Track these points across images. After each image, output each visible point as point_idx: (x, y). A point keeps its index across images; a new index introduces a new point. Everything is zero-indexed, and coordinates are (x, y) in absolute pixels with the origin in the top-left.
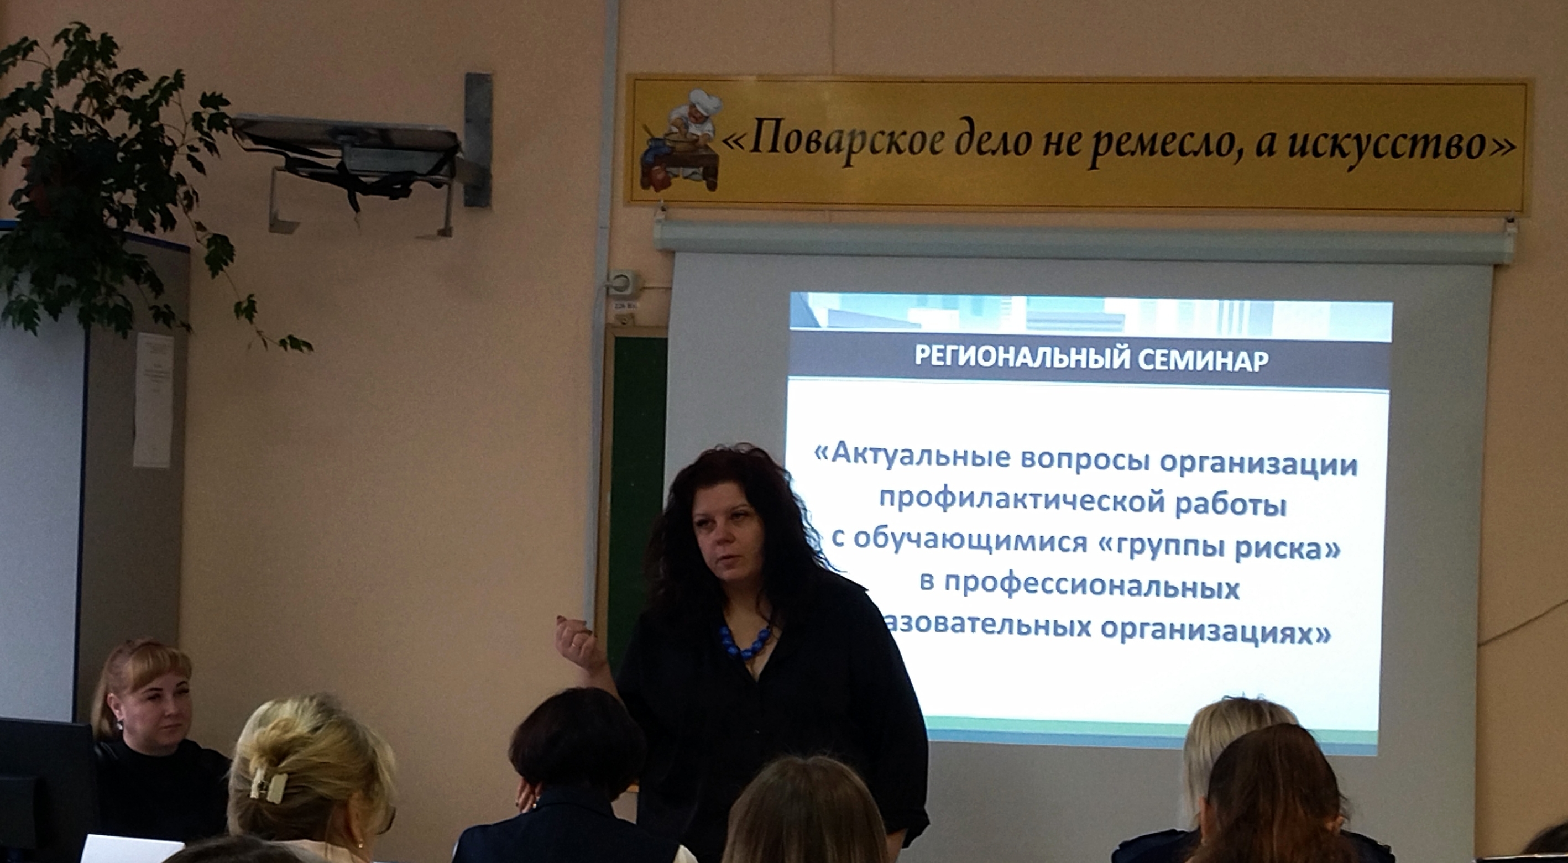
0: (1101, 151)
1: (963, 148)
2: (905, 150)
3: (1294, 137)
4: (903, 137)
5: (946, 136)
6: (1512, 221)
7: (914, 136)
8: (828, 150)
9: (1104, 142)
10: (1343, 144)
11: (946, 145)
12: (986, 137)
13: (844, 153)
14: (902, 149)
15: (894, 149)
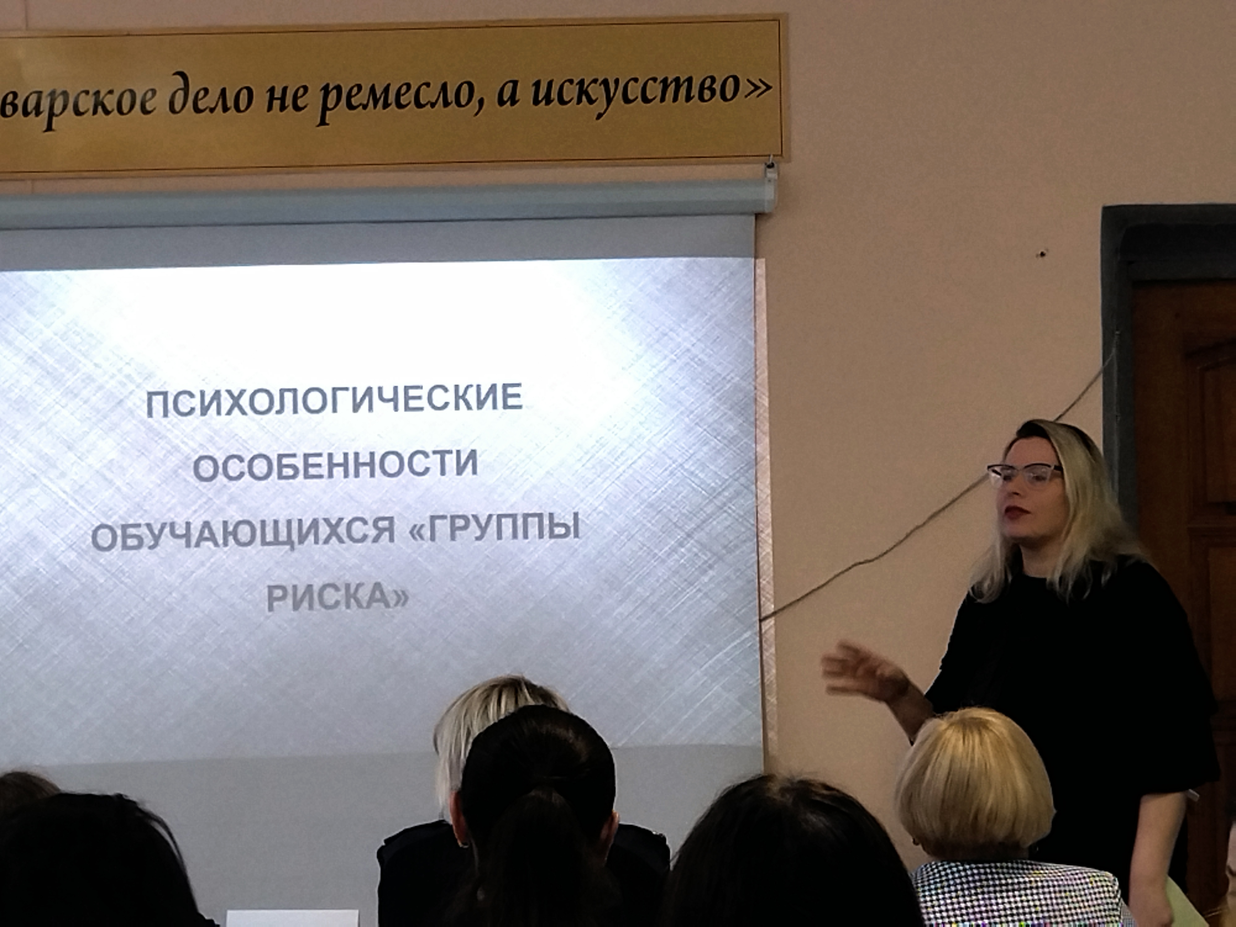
0: (330, 105)
1: (178, 106)
2: (113, 110)
3: (537, 84)
4: (109, 96)
5: (158, 93)
6: (771, 166)
7: (122, 95)
8: (26, 113)
9: (333, 94)
10: (590, 90)
11: (160, 103)
12: (202, 93)
13: (45, 115)
14: (109, 109)
15: (100, 109)
